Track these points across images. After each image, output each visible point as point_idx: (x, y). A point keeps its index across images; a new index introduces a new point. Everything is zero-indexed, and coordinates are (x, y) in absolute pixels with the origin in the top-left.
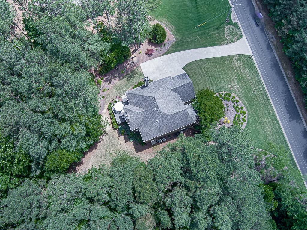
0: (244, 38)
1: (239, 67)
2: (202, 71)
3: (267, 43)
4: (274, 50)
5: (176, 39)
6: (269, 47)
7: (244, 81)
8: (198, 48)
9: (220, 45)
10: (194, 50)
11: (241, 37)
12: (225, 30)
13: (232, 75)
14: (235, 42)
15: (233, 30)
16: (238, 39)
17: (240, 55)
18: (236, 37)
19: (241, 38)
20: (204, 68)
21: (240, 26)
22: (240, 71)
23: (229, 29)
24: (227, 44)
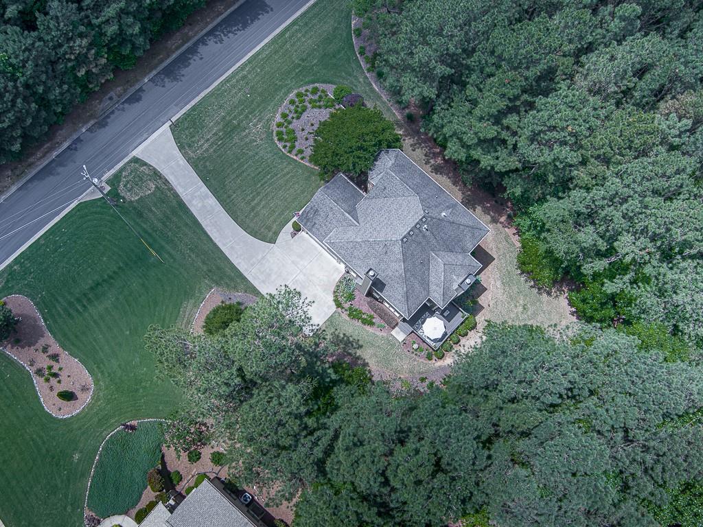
0: (136, 153)
1: (208, 140)
2: (258, 204)
3: (126, 105)
4: (137, 87)
5: (212, 288)
6: (135, 98)
7: (235, 118)
8: (208, 236)
9: (177, 196)
10: (216, 241)
11: (136, 160)
12: (137, 198)
13: (234, 145)
14: (154, 169)
15: (128, 182)
16: (146, 164)
17: (181, 148)
18: (142, 171)
19: (140, 159)
20: (249, 203)
21: (113, 171)
22: (215, 134)
23: (129, 191)
24: (166, 182)
